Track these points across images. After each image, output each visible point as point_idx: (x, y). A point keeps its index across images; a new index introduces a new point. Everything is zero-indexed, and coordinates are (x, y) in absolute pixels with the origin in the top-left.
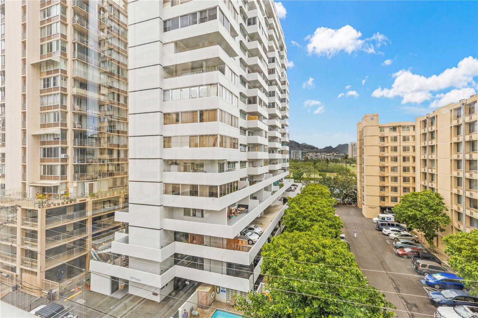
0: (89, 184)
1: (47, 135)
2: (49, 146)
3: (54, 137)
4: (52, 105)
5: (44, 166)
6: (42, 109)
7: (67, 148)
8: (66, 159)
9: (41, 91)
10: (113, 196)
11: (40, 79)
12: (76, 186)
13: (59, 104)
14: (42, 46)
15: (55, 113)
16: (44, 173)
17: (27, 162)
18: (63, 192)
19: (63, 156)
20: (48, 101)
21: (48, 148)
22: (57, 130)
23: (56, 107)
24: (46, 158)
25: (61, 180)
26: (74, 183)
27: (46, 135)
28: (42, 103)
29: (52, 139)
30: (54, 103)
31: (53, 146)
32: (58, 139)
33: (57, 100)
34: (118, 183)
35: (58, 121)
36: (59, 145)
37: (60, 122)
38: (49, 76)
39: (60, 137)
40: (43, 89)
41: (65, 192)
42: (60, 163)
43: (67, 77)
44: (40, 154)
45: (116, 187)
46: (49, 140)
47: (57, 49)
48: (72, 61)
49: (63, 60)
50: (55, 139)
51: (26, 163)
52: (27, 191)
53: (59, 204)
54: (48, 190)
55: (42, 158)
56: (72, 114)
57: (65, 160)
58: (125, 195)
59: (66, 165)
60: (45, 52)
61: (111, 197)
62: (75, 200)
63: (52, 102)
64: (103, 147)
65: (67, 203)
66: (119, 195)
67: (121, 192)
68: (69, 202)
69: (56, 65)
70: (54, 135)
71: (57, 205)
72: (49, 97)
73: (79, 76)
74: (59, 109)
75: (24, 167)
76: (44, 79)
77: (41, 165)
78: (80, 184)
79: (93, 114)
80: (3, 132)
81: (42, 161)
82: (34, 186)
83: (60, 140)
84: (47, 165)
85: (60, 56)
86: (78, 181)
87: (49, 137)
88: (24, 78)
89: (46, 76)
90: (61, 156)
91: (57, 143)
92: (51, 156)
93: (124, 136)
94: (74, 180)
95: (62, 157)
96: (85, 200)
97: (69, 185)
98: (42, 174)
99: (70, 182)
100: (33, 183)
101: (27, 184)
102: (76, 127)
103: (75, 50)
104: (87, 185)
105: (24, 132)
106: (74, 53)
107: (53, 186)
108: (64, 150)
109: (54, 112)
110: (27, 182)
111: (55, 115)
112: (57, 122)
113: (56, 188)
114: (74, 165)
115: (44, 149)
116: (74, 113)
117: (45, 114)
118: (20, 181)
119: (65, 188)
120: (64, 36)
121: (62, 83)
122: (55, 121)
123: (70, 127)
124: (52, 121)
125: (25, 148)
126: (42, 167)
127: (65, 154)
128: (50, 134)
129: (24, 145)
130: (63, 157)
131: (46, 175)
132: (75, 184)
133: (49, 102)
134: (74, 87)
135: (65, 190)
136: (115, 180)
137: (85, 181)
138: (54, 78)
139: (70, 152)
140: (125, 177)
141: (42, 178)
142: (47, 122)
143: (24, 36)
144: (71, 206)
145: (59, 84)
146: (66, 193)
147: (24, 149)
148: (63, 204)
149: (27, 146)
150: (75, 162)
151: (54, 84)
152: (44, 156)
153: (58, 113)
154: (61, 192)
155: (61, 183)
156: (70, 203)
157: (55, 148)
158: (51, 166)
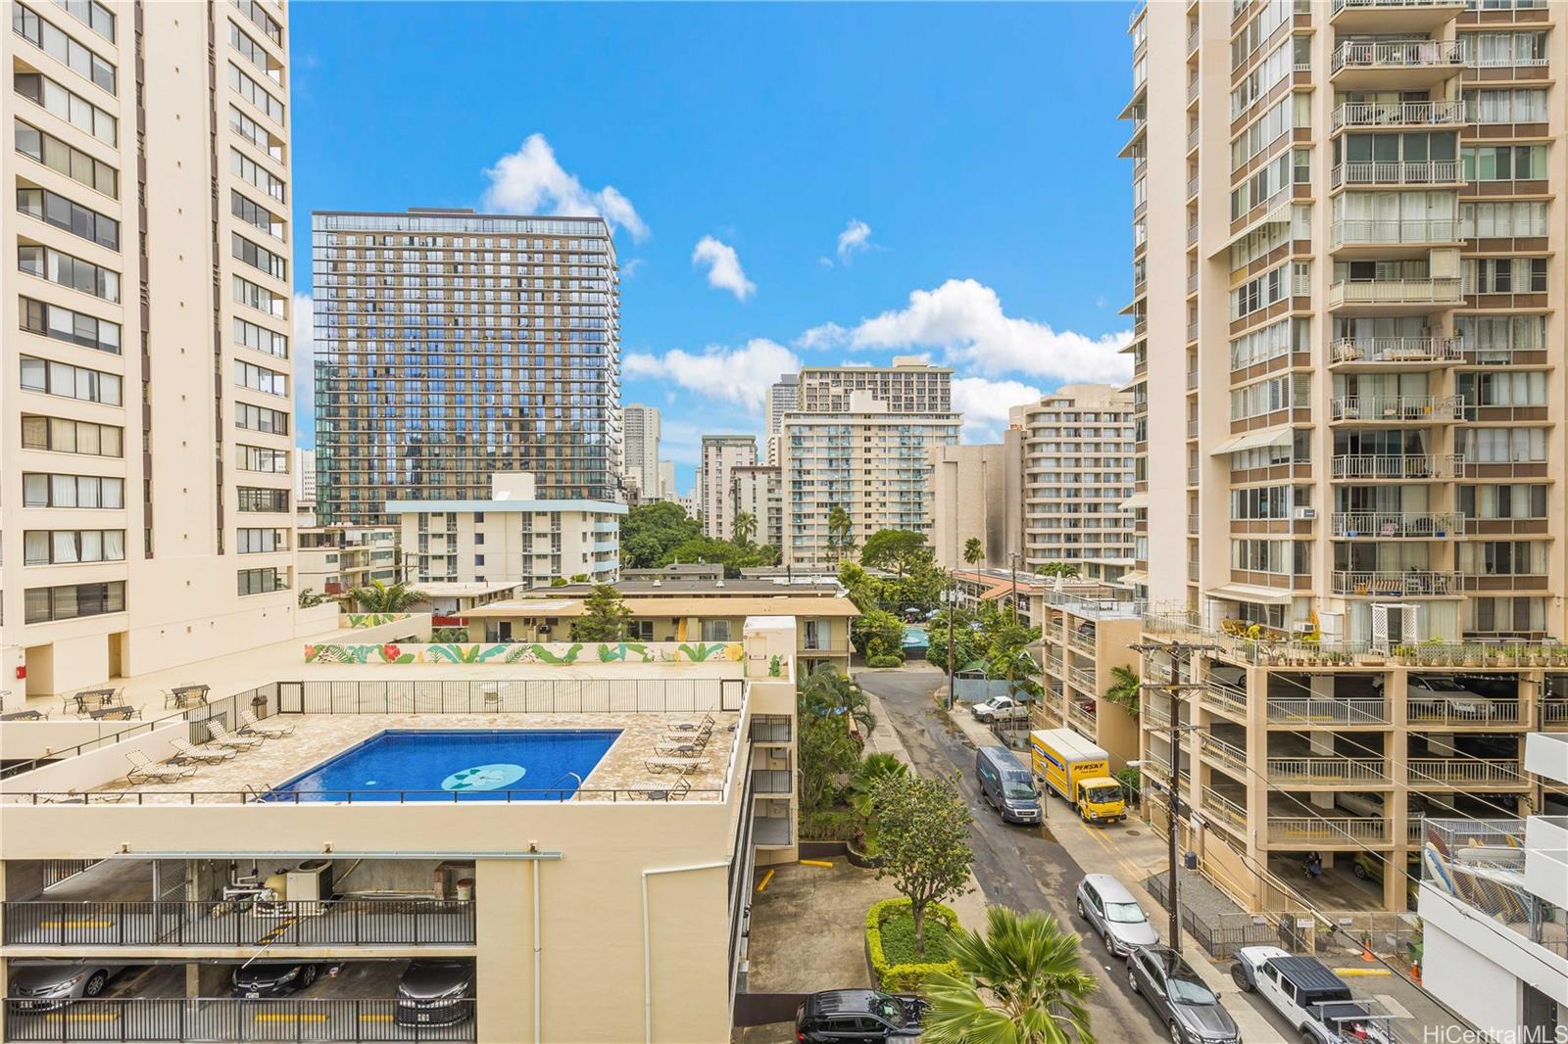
0: (1389, 609)
1: (1251, 451)
2: (1257, 485)
3: (1271, 455)
4: (1266, 359)
5: (1244, 543)
6: (1236, 377)
7: (1310, 486)
8: (1310, 521)
9: (1235, 327)
10: (1492, 670)
11: (1231, 292)
12: (1343, 612)
13: (1289, 352)
14: (1235, 194)
15: (1274, 382)
16: (1243, 564)
17: (1200, 530)
18: (1300, 627)
19: (1300, 513)
20: (1252, 352)
21: (1254, 492)
22: (1281, 435)
23: (1278, 363)
24: (1248, 519)
25: (1295, 588)
26: (1335, 602)
27: (1247, 453)
28: (1237, 361)
29: (1266, 464)
30: (1271, 352)
31: (1269, 483)
32: (1287, 460)
33: (1281, 342)
34: (1504, 619)
35: (1285, 404)
36: (1290, 481)
37: (1290, 408)
38: (1255, 277)
39: (1290, 454)
40: (1238, 318)
41: (1307, 627)
42: (1291, 536)
43: (1311, 260)
44: (1229, 509)
45: (1495, 635)
46: (1256, 466)
47: (1283, 182)
48: (1329, 201)
49: (1300, 211)
50: (1276, 461)
51: (1197, 533)
52: (1200, 611)
53: (1300, 663)
54: (1254, 613)
55: (1235, 519)
56: (1329, 375)
57: (1304, 526)
58: (1546, 674)
59: (1309, 542)
60: (1246, 207)
61: (1484, 669)
62: (1348, 660)
63: (1266, 350)
64: (1437, 476)
65: (1325, 665)
66: (1517, 669)
67: (1529, 659)
68: (1330, 663)
69: (1277, 233)
70: (1271, 448)
71: (1294, 664)
72: (1257, 338)
73: (1352, 243)
74: (1290, 369)
75: (1194, 543)
76: (1243, 290)
77: (1233, 540)
78: (1356, 609)
79: (1402, 363)
80: (1140, 455)
81: (1235, 527)
82: (1220, 599)
83: (1291, 463)
84: (1252, 541)
85: (1293, 200)
86: (1350, 597)
87: (1256, 456)
88: (1193, 303)
89: (1246, 280)
90: (1294, 513)
91: (1281, 473)
92: (1263, 515)
93: (1529, 429)
94: (1335, 592)
95: (1297, 517)
96: (1382, 664)
97: (1319, 607)
98: (1237, 567)
99: (1322, 596)
100: (1215, 590)
101: (1200, 590)
102: (1339, 418)
103: (1337, 160)
104: (1380, 613)
105: (1193, 448)
106: (1336, 173)
107: (1271, 606)
108: (1302, 496)
109: (1270, 380)
110: (1200, 585)
111: (1274, 391)
112: (1281, 409)
113: (1279, 612)
114: (1336, 543)
115: (1243, 493)
116: (1334, 372)
117: (1245, 392)
118: (1184, 580)
119: (1304, 614)
120: (1302, 133)
121: (1295, 283)
122: (1275, 406)
123: (1321, 420)
124: (1266, 410)
125: (1196, 492)
126: (1237, 545)
127: (1307, 508)
128: (1260, 450)
129: (1192, 485)
130: (1302, 517)
131: (1249, 570)
132: (1340, 607)
133: (1256, 354)
134: (1336, 283)
135: (1308, 620)
136: (1486, 607)
137: (1374, 597)
138: (1274, 276)
139: (1322, 502)
140: (1536, 598)
141: (1236, 577)
142: (1251, 415)
143: (1192, 188)
144: (1326, 675)
145: (1287, 292)
146: (1310, 631)
147: (1193, 496)
148: (1314, 665)
149: (1200, 488)
150: (1337, 534)
151: (1273, 295)
152: (1243, 515)
153: (1285, 382)
154: (1294, 624)
155: (1295, 598)
156: (1334, 665)
157: (1274, 490)
158: (1264, 543)
